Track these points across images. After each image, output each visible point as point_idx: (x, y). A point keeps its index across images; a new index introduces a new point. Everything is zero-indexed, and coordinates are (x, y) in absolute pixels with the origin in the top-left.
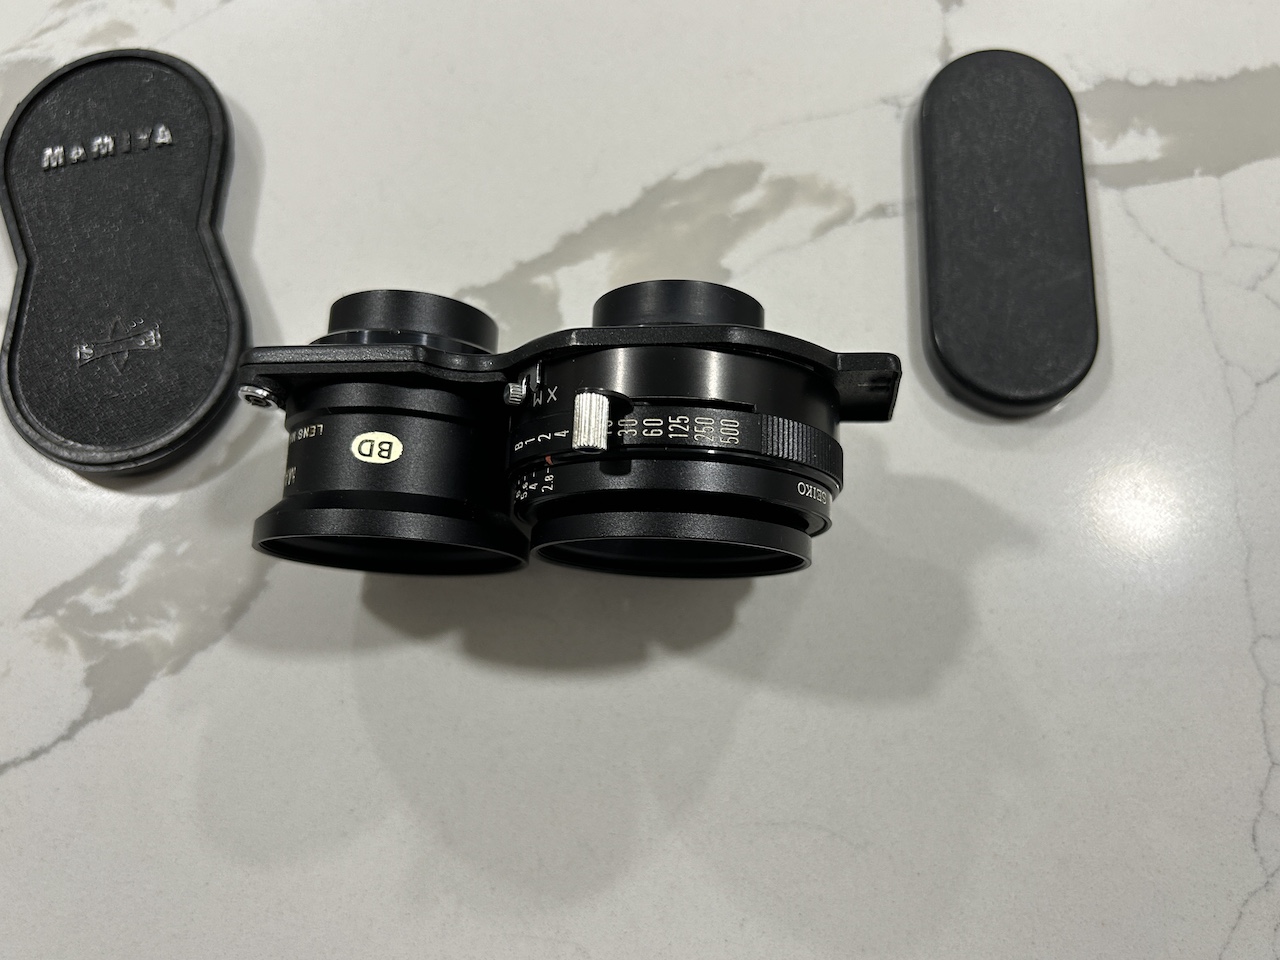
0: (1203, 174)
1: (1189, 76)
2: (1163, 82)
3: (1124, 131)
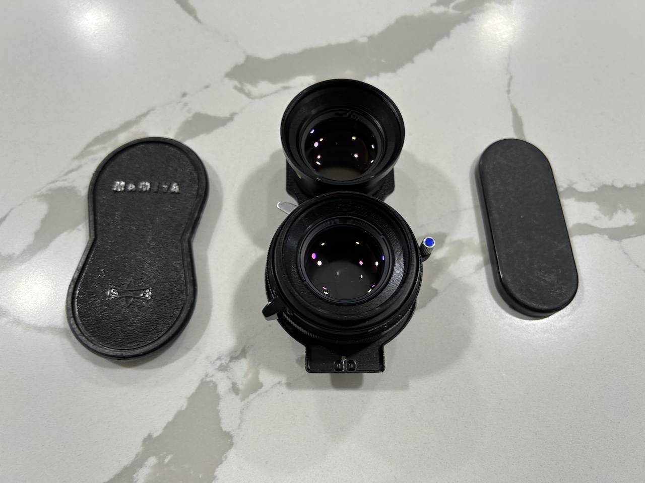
1: (641, 182)
2: (630, 185)
3: (616, 211)
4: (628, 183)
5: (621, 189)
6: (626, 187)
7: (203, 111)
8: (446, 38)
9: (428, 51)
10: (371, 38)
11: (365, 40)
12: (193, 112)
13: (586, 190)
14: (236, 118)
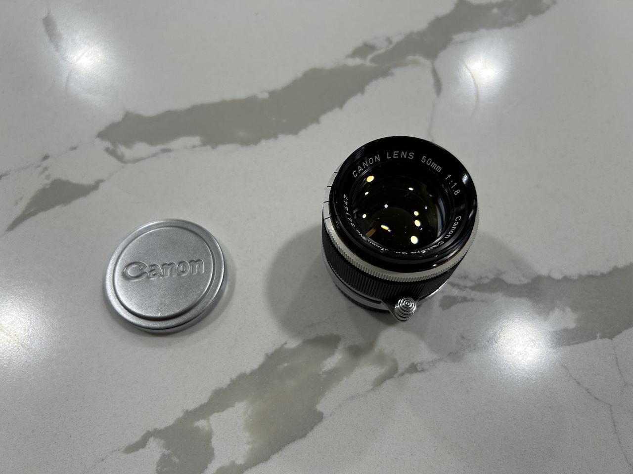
0: (602, 337)
1: (584, 273)
2: (570, 276)
3: (552, 309)
4: (568, 273)
5: (559, 281)
6: (566, 279)
7: (64, 178)
8: (359, 96)
9: (337, 110)
10: (272, 94)
11: (265, 96)
12: (52, 178)
13: (516, 282)
14: (102, 186)
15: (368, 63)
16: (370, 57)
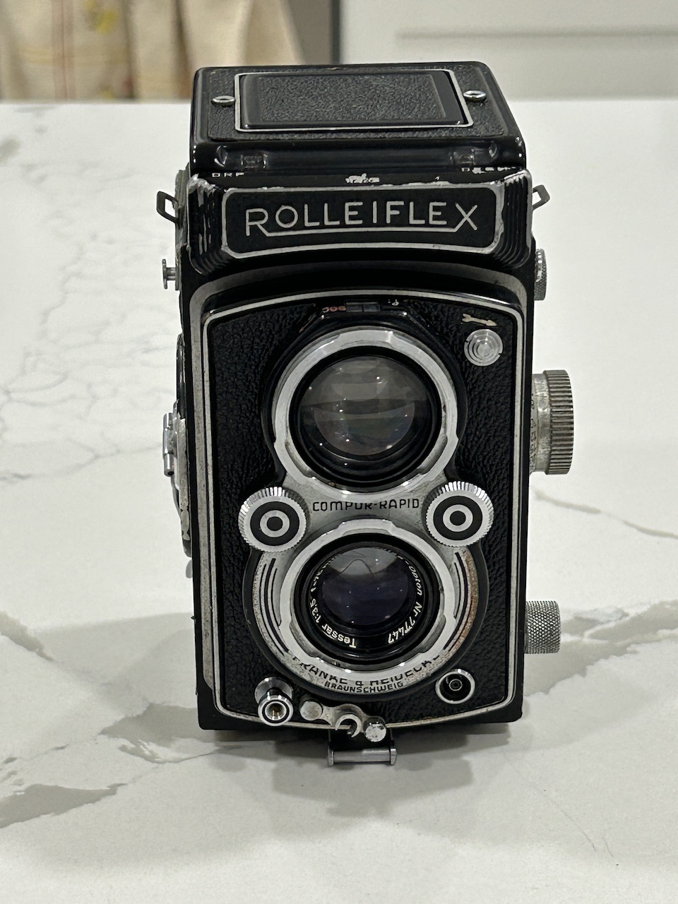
15: (586, 640)
16: (588, 633)
